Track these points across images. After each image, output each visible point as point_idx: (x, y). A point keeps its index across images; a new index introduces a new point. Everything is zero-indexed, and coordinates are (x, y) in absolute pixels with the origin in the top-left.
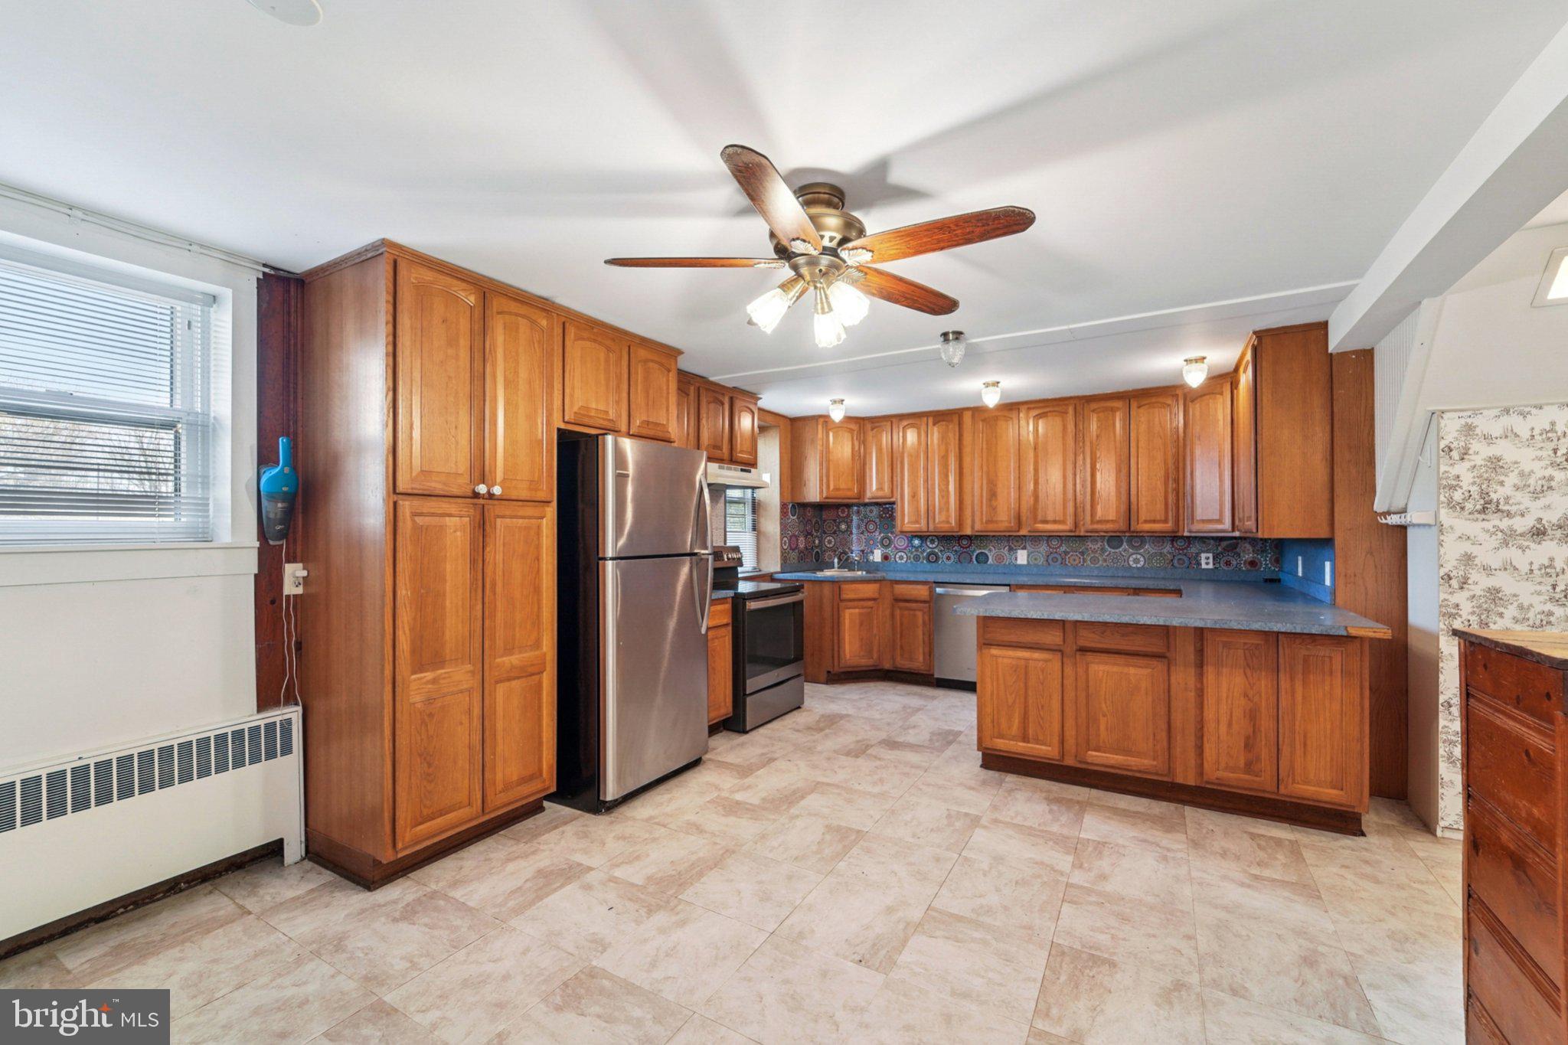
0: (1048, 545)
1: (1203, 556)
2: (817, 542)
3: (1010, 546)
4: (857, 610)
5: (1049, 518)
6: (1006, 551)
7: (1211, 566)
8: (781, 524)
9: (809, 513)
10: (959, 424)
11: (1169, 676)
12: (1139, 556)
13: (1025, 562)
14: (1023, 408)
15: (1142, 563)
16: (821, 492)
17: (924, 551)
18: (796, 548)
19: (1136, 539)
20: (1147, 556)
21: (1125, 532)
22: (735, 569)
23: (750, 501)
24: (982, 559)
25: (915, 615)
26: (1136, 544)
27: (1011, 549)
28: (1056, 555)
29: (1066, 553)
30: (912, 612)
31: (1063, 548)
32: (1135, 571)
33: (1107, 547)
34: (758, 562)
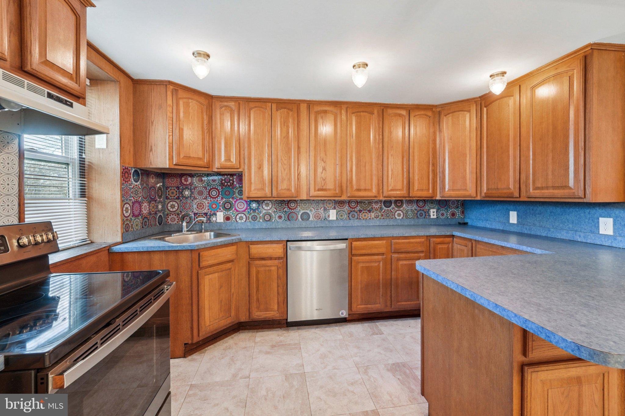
0: (349, 206)
1: (432, 210)
2: (160, 207)
3: (324, 207)
4: (216, 275)
6: (321, 211)
7: (435, 217)
8: (122, 189)
9: (153, 180)
10: (298, 112)
12: (400, 212)
13: (335, 218)
14: (344, 107)
15: (402, 216)
16: (171, 158)
17: (261, 212)
18: (139, 214)
19: (399, 202)
20: (404, 212)
23: (77, 162)
24: (306, 218)
25: (270, 271)
26: (399, 205)
27: (325, 209)
28: (354, 213)
29: (360, 211)
30: (267, 268)
31: (359, 208)
32: (399, 221)
33: (383, 207)
34: (89, 233)
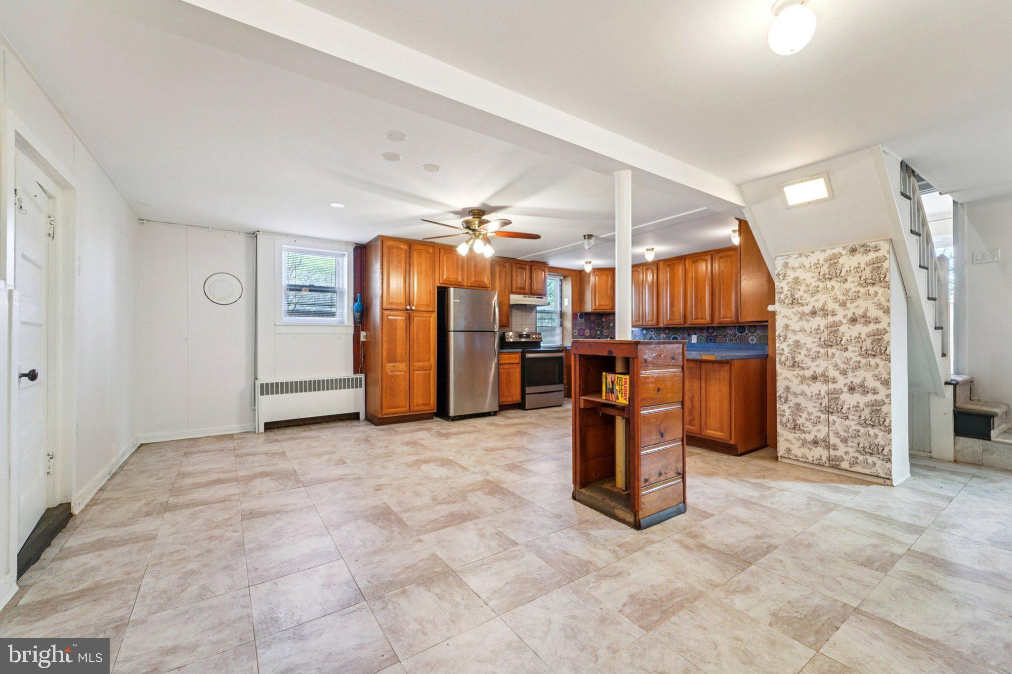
0: (707, 332)
2: (599, 333)
3: (688, 333)
5: (699, 317)
6: (686, 336)
8: (572, 323)
9: (593, 318)
10: (658, 269)
12: (754, 337)
13: (695, 342)
15: (755, 341)
16: (592, 307)
18: (583, 335)
19: (752, 328)
20: (758, 337)
21: (735, 323)
26: (753, 331)
28: (711, 337)
29: (716, 336)
32: (751, 346)
33: (737, 332)
34: (563, 342)
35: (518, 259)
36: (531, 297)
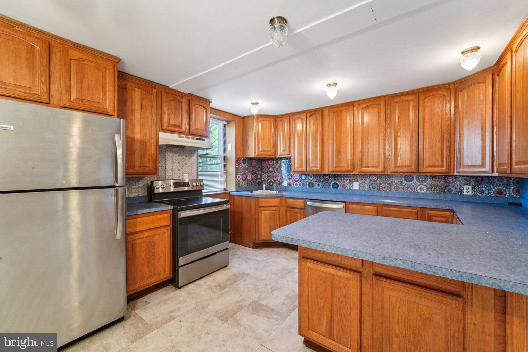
0: (370, 180)
1: (465, 187)
3: (349, 180)
4: (268, 212)
5: (370, 165)
6: (347, 182)
7: (470, 193)
8: (236, 167)
9: (254, 163)
10: (322, 116)
11: (464, 315)
12: (423, 187)
13: (358, 188)
14: (356, 104)
15: (425, 190)
16: (255, 152)
17: (307, 181)
18: (246, 179)
19: (422, 177)
20: (428, 187)
21: (415, 173)
22: (201, 191)
23: (223, 157)
24: (336, 186)
25: (297, 215)
26: (422, 180)
27: (350, 181)
28: (374, 185)
29: (380, 184)
30: (295, 214)
31: (379, 181)
32: (421, 195)
33: (404, 181)
34: (226, 186)
35: (171, 87)
36: (189, 138)
